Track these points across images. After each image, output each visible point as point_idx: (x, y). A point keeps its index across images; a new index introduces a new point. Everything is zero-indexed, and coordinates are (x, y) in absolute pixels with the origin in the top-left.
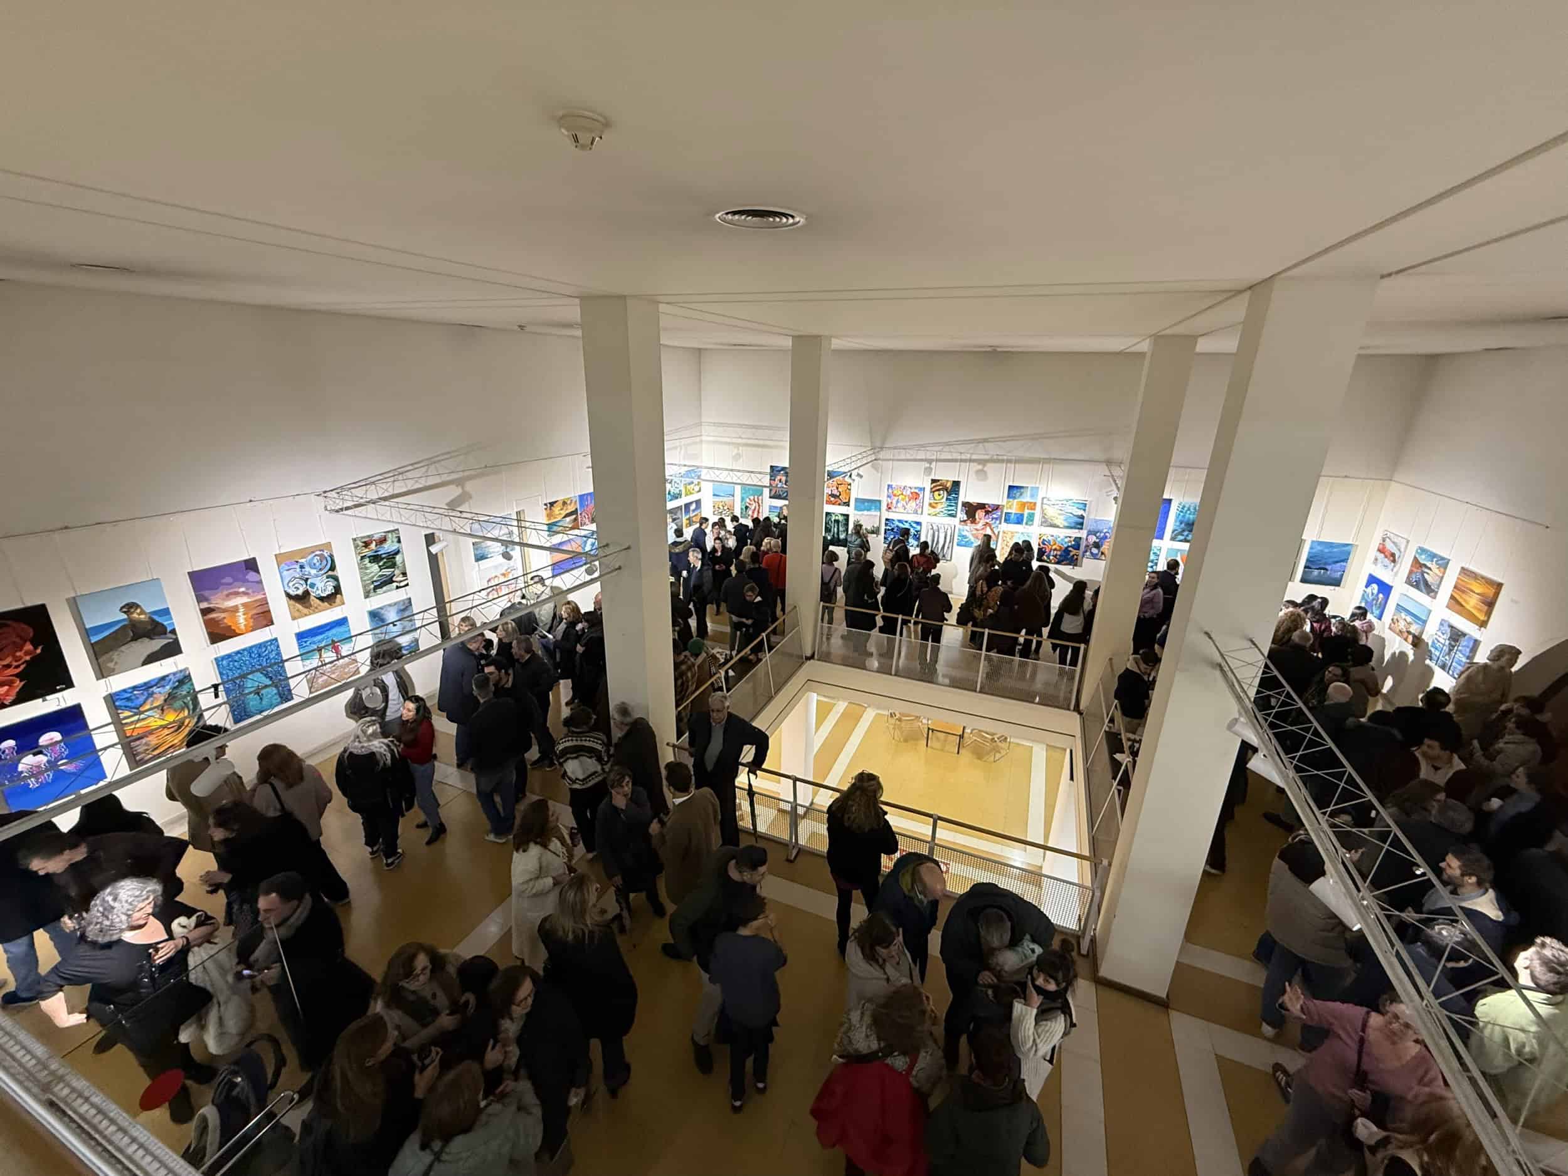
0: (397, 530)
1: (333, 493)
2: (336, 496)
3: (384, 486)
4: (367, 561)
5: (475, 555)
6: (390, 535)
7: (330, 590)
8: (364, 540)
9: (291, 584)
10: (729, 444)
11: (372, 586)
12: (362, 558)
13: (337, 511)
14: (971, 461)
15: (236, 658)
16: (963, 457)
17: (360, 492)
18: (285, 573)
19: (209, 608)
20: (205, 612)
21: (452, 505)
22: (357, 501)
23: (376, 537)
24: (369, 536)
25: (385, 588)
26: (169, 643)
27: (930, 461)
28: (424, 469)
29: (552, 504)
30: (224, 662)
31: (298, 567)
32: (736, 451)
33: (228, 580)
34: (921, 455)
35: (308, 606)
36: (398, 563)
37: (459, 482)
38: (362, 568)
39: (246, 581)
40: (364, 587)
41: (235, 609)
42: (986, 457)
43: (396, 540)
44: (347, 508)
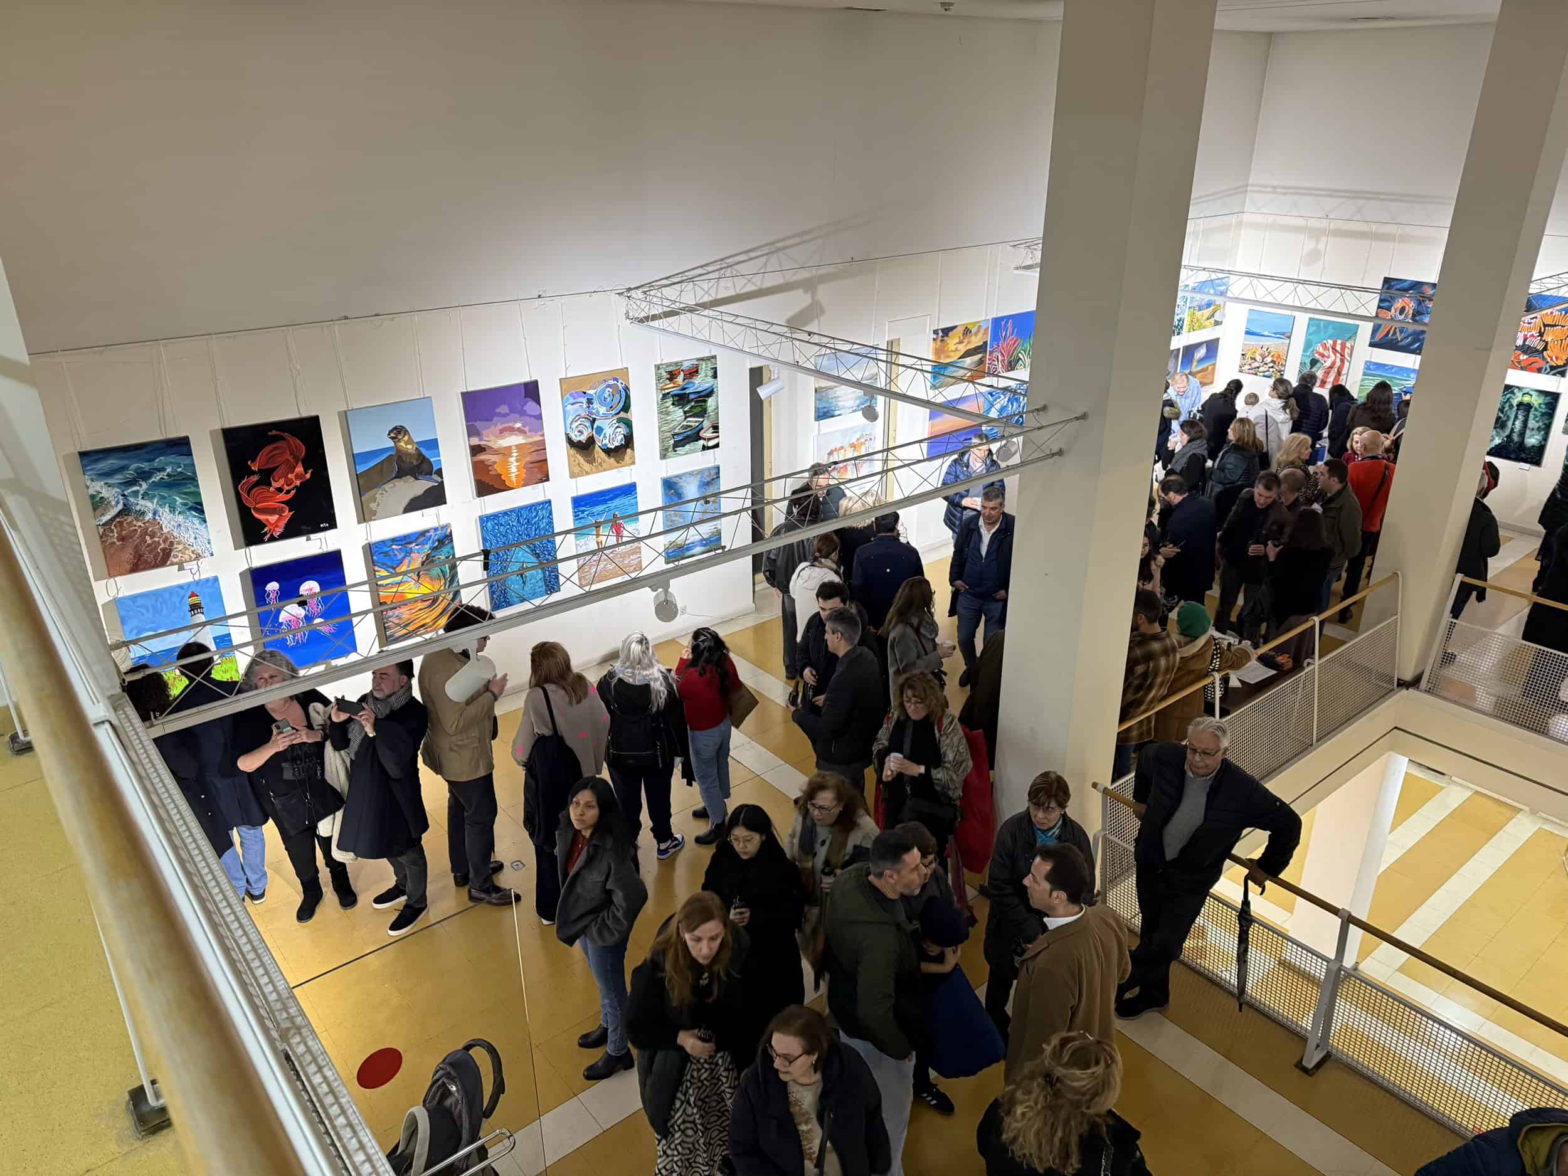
0: (714, 357)
1: (639, 291)
2: (641, 296)
3: (705, 285)
4: (669, 401)
5: (817, 410)
6: (703, 365)
7: (618, 440)
8: (670, 369)
9: (575, 425)
10: (1297, 229)
11: (672, 442)
12: (665, 396)
13: (641, 321)
15: (503, 521)
17: (671, 293)
18: (569, 407)
19: (479, 446)
20: (476, 450)
21: (795, 324)
22: (667, 306)
23: (686, 365)
24: (676, 364)
25: (687, 447)
26: (433, 487)
28: (764, 259)
29: (946, 331)
30: (489, 524)
31: (584, 400)
32: (1310, 245)
33: (504, 409)
35: (591, 461)
36: (709, 410)
37: (808, 285)
38: (663, 412)
39: (523, 413)
40: (662, 441)
41: (506, 452)
43: (710, 373)
44: (654, 318)
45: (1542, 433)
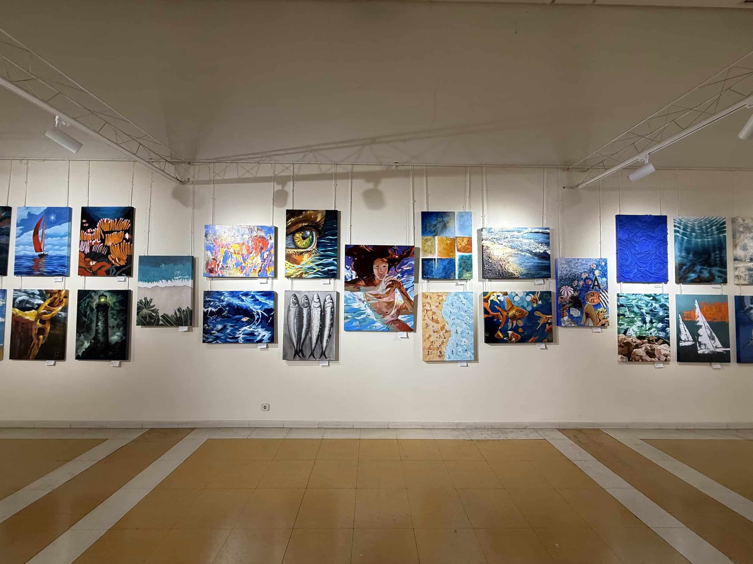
14: (353, 176)
16: (340, 170)
27: (282, 180)
34: (266, 170)
42: (377, 168)
45: (121, 329)
